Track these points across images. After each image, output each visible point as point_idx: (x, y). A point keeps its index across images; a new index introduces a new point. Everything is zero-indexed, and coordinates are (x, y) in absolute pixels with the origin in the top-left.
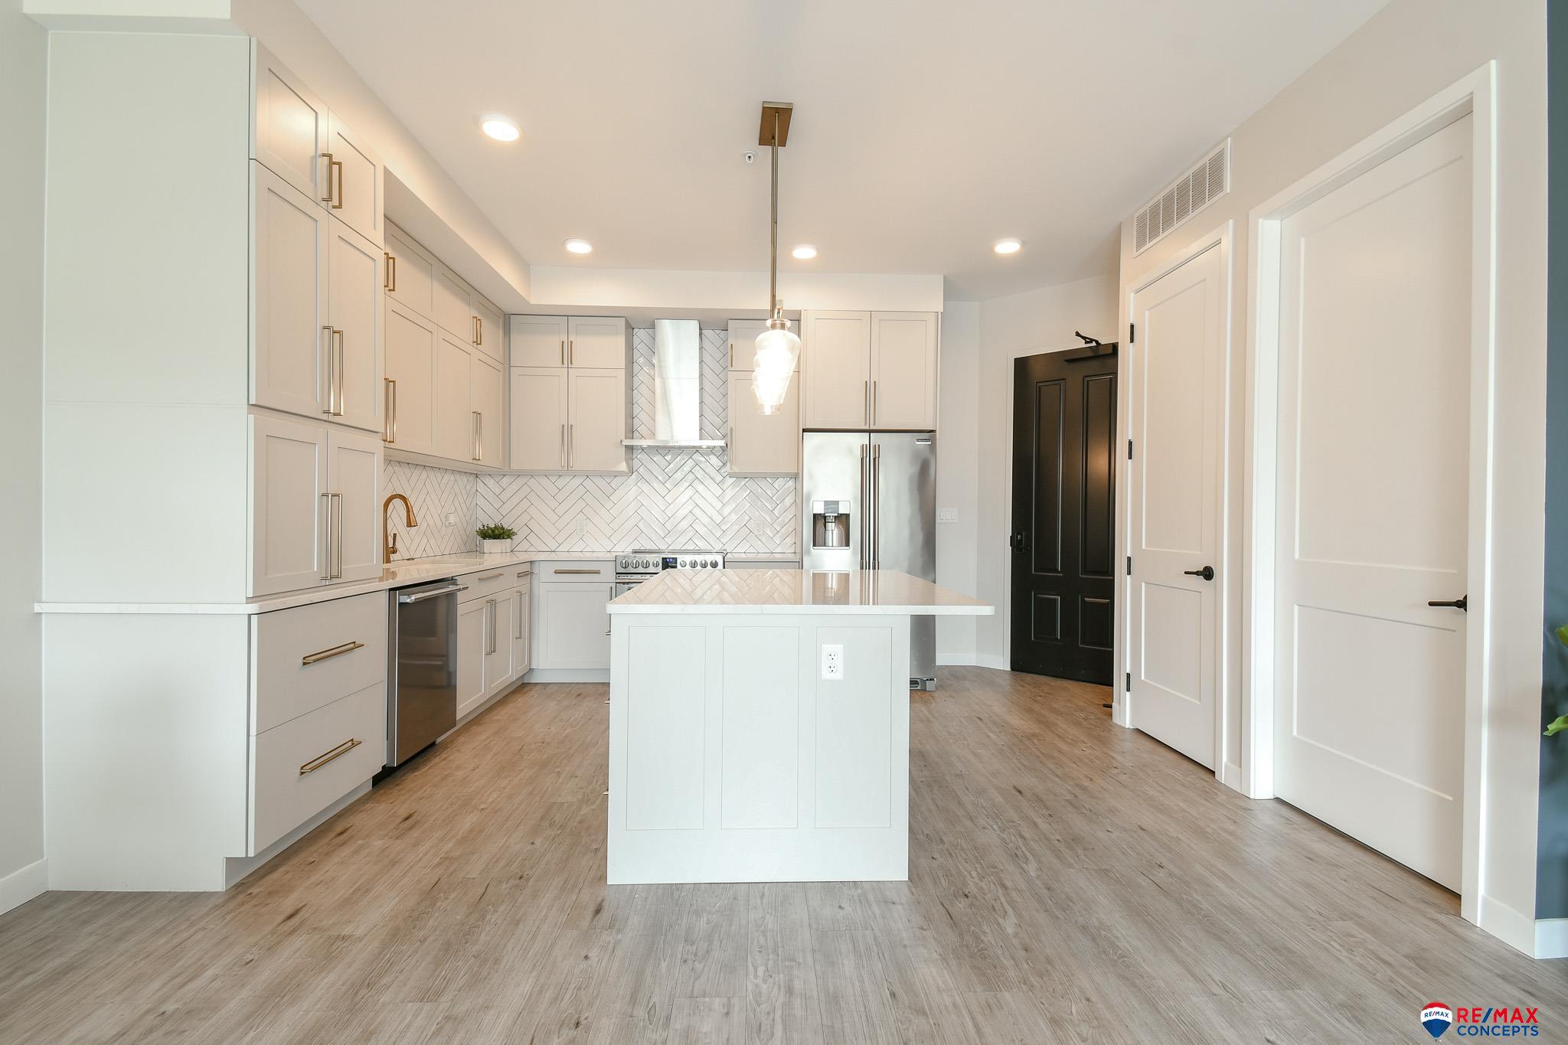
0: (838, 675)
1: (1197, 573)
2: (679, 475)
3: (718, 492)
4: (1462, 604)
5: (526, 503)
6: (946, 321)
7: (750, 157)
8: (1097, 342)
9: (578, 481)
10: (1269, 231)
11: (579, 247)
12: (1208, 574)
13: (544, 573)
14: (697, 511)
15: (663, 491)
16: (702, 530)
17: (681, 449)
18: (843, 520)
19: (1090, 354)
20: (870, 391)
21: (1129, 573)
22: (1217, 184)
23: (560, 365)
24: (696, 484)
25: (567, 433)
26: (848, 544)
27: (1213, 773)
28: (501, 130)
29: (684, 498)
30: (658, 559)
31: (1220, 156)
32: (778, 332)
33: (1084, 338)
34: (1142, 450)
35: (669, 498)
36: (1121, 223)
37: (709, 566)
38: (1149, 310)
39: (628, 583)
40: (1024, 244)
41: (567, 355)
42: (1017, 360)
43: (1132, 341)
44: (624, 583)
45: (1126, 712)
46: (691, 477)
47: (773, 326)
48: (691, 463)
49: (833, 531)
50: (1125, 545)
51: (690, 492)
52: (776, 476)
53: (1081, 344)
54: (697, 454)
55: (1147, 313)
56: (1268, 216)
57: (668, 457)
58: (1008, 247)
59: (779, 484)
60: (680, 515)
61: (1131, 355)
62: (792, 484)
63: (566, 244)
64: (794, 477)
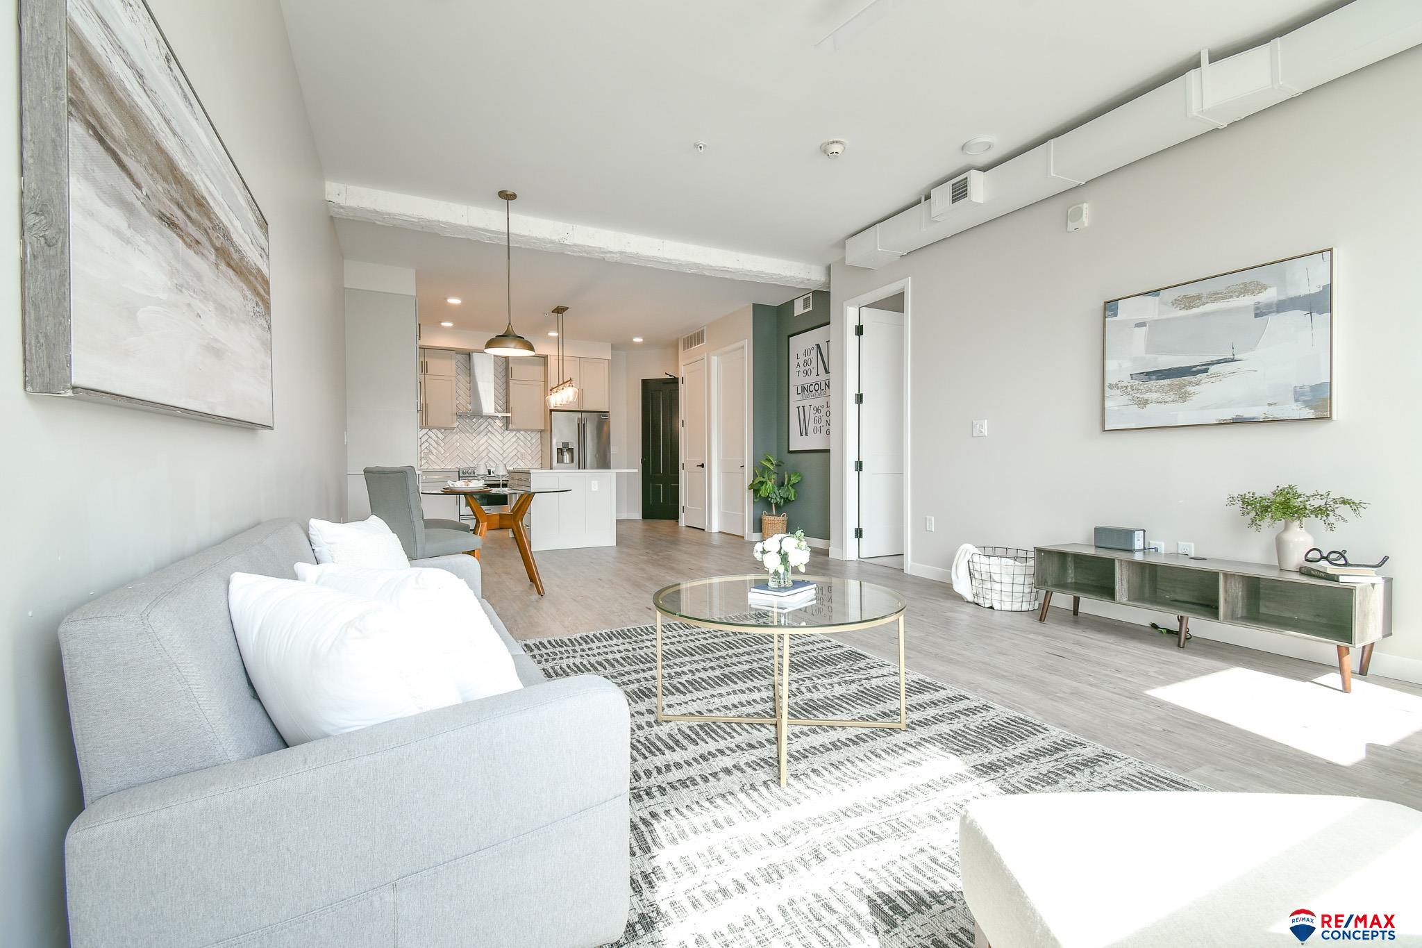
0: (596, 490)
1: (700, 466)
2: (480, 430)
3: (501, 438)
4: (744, 466)
6: (613, 363)
8: (673, 376)
10: (715, 360)
11: (447, 324)
12: (702, 466)
14: (490, 448)
15: (472, 437)
17: (490, 417)
18: (571, 451)
19: (671, 380)
20: (580, 393)
21: (683, 469)
22: (702, 338)
25: (425, 407)
26: (573, 462)
27: (704, 530)
28: (454, 301)
29: (483, 441)
31: (703, 331)
32: (570, 388)
33: (669, 374)
34: (686, 423)
35: (474, 441)
36: (679, 339)
40: (644, 339)
41: (425, 368)
42: (643, 381)
43: (683, 380)
45: (683, 521)
46: (486, 431)
49: (567, 457)
50: (682, 460)
51: (486, 438)
52: (532, 431)
55: (686, 372)
57: (474, 420)
58: (638, 340)
59: (533, 435)
60: (481, 449)
61: (682, 388)
62: (539, 435)
63: (440, 322)
64: (541, 431)
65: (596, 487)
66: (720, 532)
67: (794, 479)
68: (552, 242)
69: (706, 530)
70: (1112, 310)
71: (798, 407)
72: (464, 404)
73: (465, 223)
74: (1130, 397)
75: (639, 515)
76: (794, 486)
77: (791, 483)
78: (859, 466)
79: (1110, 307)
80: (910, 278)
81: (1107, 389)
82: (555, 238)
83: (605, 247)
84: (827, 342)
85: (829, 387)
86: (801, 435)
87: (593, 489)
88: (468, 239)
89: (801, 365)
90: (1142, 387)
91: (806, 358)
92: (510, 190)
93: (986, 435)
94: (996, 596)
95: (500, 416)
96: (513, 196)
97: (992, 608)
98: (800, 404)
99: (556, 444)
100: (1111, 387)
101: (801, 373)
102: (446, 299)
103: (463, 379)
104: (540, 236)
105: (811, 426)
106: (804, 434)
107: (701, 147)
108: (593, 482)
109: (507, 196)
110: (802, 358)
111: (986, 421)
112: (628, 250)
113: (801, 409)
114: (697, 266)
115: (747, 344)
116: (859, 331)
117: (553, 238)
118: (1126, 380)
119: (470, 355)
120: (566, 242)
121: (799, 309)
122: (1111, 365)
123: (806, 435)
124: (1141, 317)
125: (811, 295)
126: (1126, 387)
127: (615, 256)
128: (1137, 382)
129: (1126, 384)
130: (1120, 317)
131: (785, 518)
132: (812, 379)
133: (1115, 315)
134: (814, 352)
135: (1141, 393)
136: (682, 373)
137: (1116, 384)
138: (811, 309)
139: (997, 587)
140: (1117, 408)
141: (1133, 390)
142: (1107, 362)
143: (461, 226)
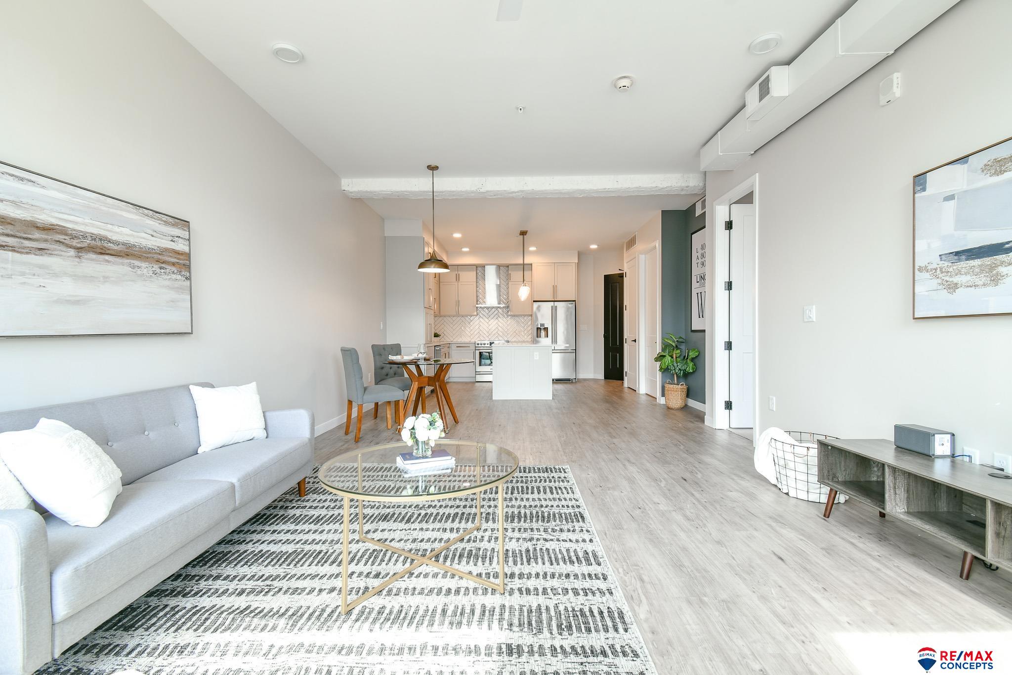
1: (633, 341)
2: (493, 316)
3: (506, 321)
4: (656, 342)
5: (443, 326)
6: (579, 265)
9: (459, 318)
10: (641, 257)
12: (636, 341)
13: (454, 347)
14: (499, 327)
15: (487, 321)
16: (501, 334)
17: (497, 307)
18: (546, 329)
19: (619, 276)
20: (555, 288)
21: (626, 343)
22: (635, 242)
23: (455, 281)
24: (499, 318)
25: (458, 303)
26: (548, 337)
27: (635, 391)
28: (457, 235)
29: (494, 323)
30: (489, 342)
31: (635, 236)
34: (628, 307)
35: (490, 323)
36: (624, 242)
40: (598, 246)
41: (458, 278)
42: (605, 275)
43: (625, 275)
44: (478, 350)
45: (625, 383)
46: (497, 316)
48: (495, 312)
49: (543, 333)
50: (625, 335)
51: (496, 321)
52: (525, 315)
54: (498, 309)
55: (628, 270)
56: (641, 254)
57: (488, 310)
58: (594, 246)
60: (494, 328)
61: (626, 280)
62: (530, 318)
63: (461, 248)
64: (531, 316)
65: (538, 356)
66: (645, 394)
67: (692, 354)
68: (472, 192)
69: (637, 391)
70: (921, 184)
71: (697, 294)
72: (483, 299)
73: (417, 190)
74: (939, 281)
75: (601, 376)
76: (693, 360)
77: (690, 358)
78: (729, 346)
79: (920, 181)
80: (757, 174)
81: (917, 272)
82: (474, 189)
83: (508, 189)
86: (699, 317)
88: (425, 199)
89: (700, 258)
90: (951, 270)
91: (702, 252)
92: (433, 164)
93: (814, 320)
94: (792, 483)
96: (436, 168)
97: (787, 494)
98: (699, 291)
99: (537, 324)
100: (920, 269)
101: (699, 264)
102: (452, 234)
104: (464, 190)
106: (701, 316)
107: (521, 109)
109: (433, 168)
110: (700, 252)
111: (814, 307)
112: (526, 188)
113: (699, 295)
114: (583, 191)
115: (658, 244)
116: (729, 225)
117: (473, 189)
118: (936, 262)
119: (484, 268)
120: (481, 190)
121: (698, 210)
122: (920, 245)
123: (703, 317)
124: (948, 190)
126: (936, 269)
127: (519, 194)
128: (946, 264)
129: (935, 266)
130: (931, 190)
131: (685, 387)
133: (924, 189)
135: (951, 276)
136: (626, 269)
137: (926, 267)
139: (791, 474)
140: (927, 293)
141: (942, 273)
142: (916, 242)
143: (415, 192)
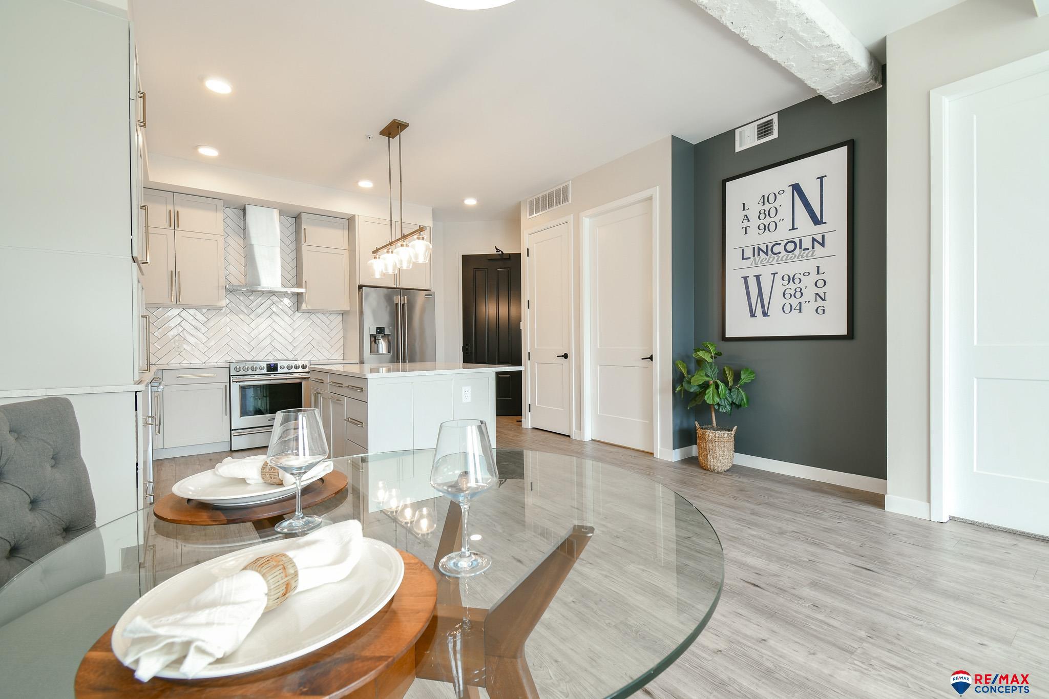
0: (469, 400)
1: (562, 356)
2: (260, 311)
3: (290, 322)
4: (651, 358)
7: (369, 137)
8: (502, 252)
10: (586, 222)
11: (209, 152)
12: (566, 356)
13: (167, 379)
14: (275, 335)
15: (248, 321)
17: (274, 293)
19: (499, 258)
21: (529, 360)
22: (566, 199)
23: (167, 226)
24: (273, 316)
25: (175, 277)
26: (390, 352)
27: (569, 436)
29: (264, 325)
30: (264, 365)
32: (421, 241)
33: (497, 249)
34: (534, 304)
35: (252, 325)
36: (520, 202)
37: (301, 368)
38: (536, 243)
39: (239, 382)
40: (478, 201)
41: (174, 220)
42: (462, 255)
43: (528, 256)
44: (237, 382)
45: (529, 422)
46: (269, 312)
47: (418, 238)
48: (269, 302)
49: (382, 345)
51: (269, 321)
52: (331, 313)
53: (494, 252)
54: (274, 296)
55: (535, 245)
56: (586, 217)
57: (252, 298)
58: (471, 202)
59: (332, 317)
60: (261, 337)
61: (527, 264)
62: (340, 318)
63: (199, 148)
64: (344, 314)
65: (469, 395)
66: (592, 440)
67: (746, 378)
69: (572, 437)
71: (745, 278)
72: (236, 275)
76: (745, 387)
77: (742, 382)
84: (821, 178)
85: (823, 244)
86: (753, 315)
87: (464, 400)
89: (754, 217)
91: (764, 207)
95: (289, 292)
98: (751, 273)
99: (370, 328)
101: (752, 229)
103: (235, 243)
105: (777, 302)
106: (758, 314)
108: (464, 389)
110: (754, 209)
113: (752, 280)
115: (662, 192)
119: (244, 210)
121: (745, 141)
123: (765, 314)
125: (775, 117)
132: (783, 233)
134: (785, 200)
136: (528, 247)
138: (775, 135)
